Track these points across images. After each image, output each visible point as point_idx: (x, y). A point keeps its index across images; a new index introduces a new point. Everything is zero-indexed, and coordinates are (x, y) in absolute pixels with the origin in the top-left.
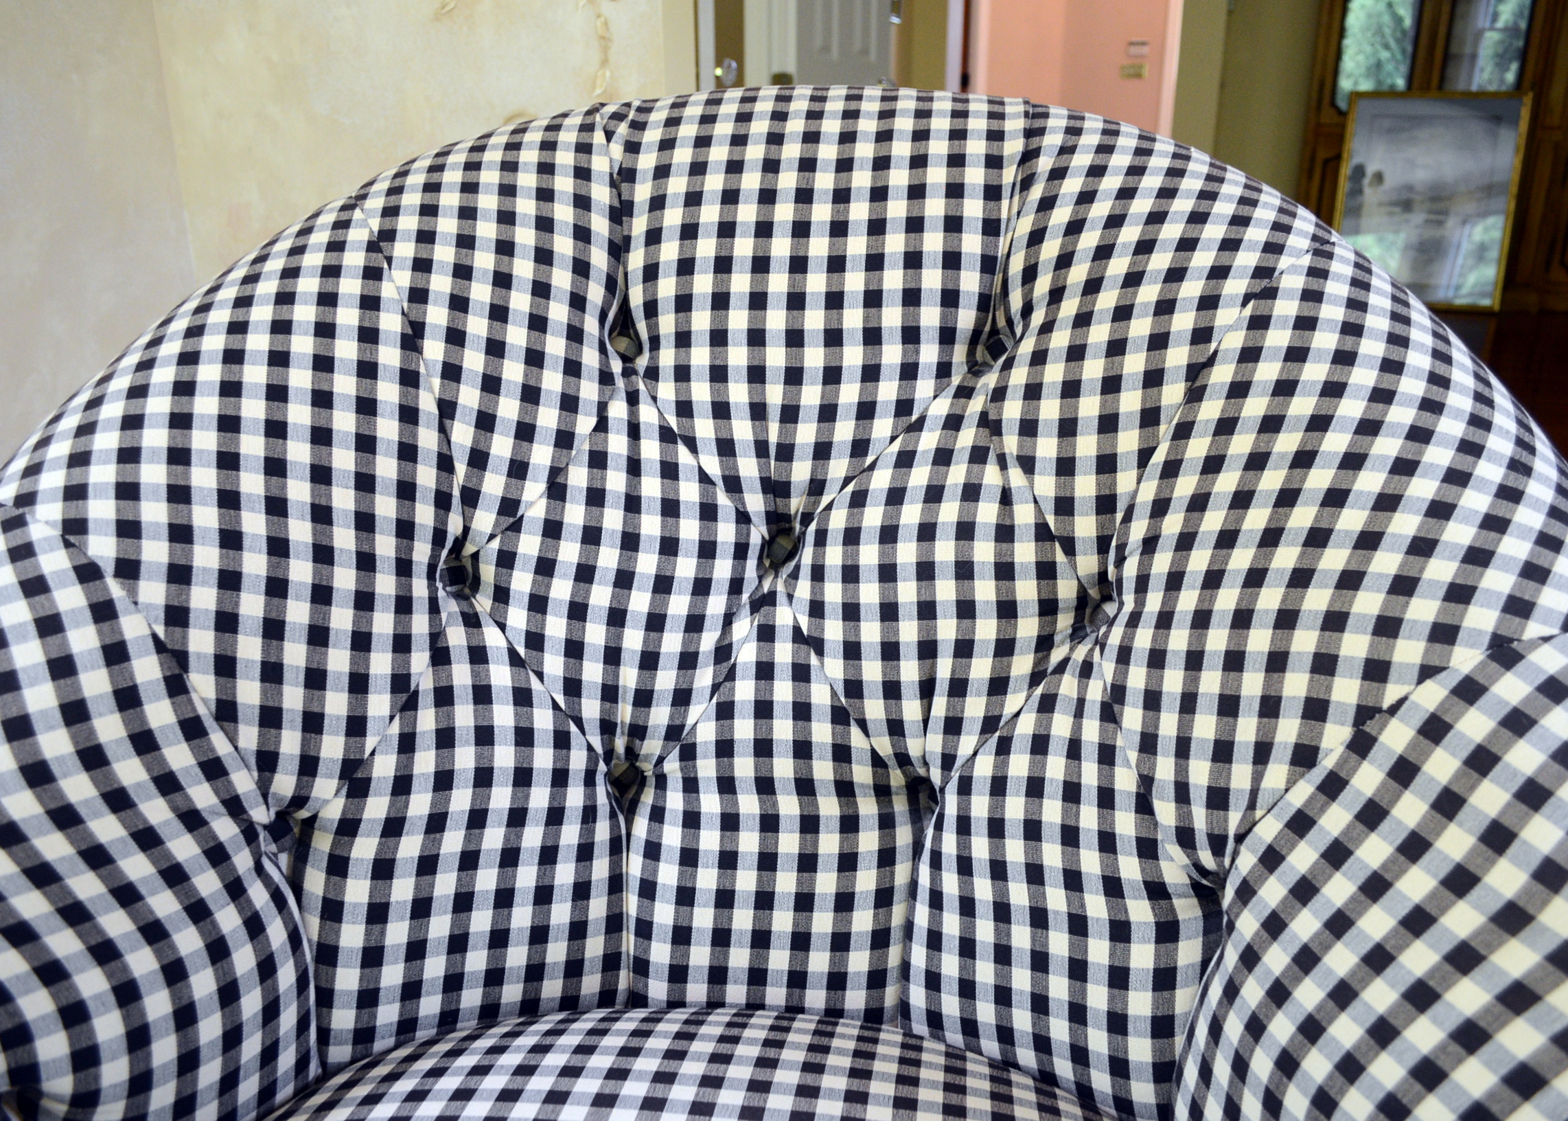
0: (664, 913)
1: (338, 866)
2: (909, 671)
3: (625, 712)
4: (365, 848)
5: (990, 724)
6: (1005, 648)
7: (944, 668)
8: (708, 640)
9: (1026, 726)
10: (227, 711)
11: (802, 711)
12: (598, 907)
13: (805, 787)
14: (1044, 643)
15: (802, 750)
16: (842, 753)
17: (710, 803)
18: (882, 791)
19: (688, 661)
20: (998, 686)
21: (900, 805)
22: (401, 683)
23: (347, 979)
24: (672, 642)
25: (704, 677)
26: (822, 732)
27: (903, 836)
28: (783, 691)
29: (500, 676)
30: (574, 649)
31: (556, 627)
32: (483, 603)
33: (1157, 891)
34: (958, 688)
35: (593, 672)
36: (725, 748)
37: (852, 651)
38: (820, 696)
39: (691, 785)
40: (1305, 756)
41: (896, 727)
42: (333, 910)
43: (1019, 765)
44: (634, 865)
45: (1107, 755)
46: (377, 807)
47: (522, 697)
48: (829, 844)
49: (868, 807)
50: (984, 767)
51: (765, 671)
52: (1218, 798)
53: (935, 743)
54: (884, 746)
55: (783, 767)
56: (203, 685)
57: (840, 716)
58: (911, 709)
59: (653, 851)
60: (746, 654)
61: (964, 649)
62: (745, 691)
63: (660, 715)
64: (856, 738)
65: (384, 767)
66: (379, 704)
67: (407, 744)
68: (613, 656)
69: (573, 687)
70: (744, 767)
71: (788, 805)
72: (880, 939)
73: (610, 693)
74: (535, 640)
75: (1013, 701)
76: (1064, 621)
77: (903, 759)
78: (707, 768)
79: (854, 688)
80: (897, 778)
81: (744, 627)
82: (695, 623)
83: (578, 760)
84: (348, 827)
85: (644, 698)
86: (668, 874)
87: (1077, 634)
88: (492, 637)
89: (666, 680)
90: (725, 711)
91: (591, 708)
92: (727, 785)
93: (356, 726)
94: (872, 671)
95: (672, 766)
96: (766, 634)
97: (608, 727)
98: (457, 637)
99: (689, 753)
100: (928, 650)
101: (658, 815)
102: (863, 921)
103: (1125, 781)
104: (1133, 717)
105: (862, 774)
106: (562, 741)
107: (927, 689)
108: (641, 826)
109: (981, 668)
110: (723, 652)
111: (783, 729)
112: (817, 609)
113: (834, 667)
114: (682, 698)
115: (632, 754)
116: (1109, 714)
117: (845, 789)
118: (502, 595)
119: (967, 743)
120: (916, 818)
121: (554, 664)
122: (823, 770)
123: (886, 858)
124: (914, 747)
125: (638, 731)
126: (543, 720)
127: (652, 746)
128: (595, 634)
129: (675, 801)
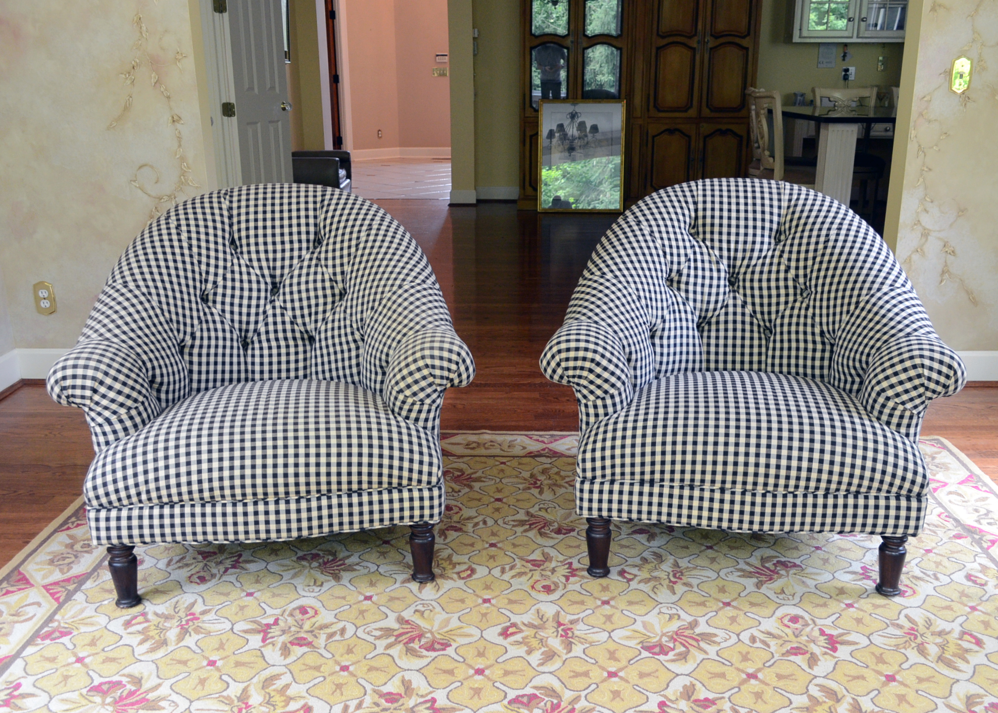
0: (257, 368)
1: (191, 354)
2: (306, 311)
3: (244, 327)
4: (196, 351)
5: (324, 319)
6: (325, 304)
7: (313, 310)
8: (261, 310)
9: (331, 318)
10: (171, 320)
11: (284, 323)
12: (243, 367)
13: (286, 339)
14: (333, 302)
15: (284, 331)
16: (293, 331)
17: (265, 345)
18: (303, 339)
19: (257, 314)
20: (324, 312)
21: (307, 342)
22: (199, 318)
23: (195, 377)
24: (253, 310)
25: (261, 318)
26: (288, 327)
27: (308, 348)
28: (279, 319)
29: (217, 318)
30: (232, 313)
31: (228, 308)
32: (210, 304)
33: (355, 341)
34: (316, 313)
35: (236, 317)
36: (267, 332)
37: (293, 309)
38: (287, 319)
39: (260, 342)
40: (372, 308)
41: (304, 324)
42: (191, 363)
43: (330, 326)
44: (249, 359)
45: (345, 319)
46: (197, 342)
47: (222, 322)
48: (292, 350)
49: (300, 342)
50: (323, 328)
51: (274, 315)
52: (362, 320)
53: (313, 326)
54: (302, 329)
55: (281, 335)
56: (167, 314)
57: (292, 323)
58: (307, 319)
59: (253, 356)
60: (270, 312)
61: (317, 305)
62: (270, 320)
63: (252, 327)
64: (296, 327)
65: (198, 334)
66: (196, 322)
67: (202, 330)
68: (240, 314)
69: (232, 321)
70: (272, 336)
71: (283, 343)
72: (305, 368)
73: (240, 322)
74: (223, 311)
75: (328, 314)
76: (337, 298)
77: (307, 332)
78: (263, 337)
79: (294, 317)
80: (306, 336)
81: (269, 307)
82: (258, 306)
83: (235, 337)
84: (192, 346)
85: (248, 323)
86: (257, 360)
87: (341, 300)
88: (214, 310)
89: (253, 319)
90: (267, 324)
91: (237, 325)
92: (268, 340)
93: (192, 326)
94: (298, 313)
95: (255, 338)
96: (274, 308)
97: (240, 330)
98: (207, 310)
99: (259, 335)
100: (309, 307)
101: (253, 349)
102: (301, 364)
103: (348, 322)
104: (348, 311)
105: (298, 335)
106: (231, 332)
107: (310, 315)
108: (250, 352)
109: (321, 309)
110: (265, 312)
111: (280, 327)
112: (285, 301)
113: (290, 313)
114: (256, 322)
115: (246, 337)
116: (345, 312)
117: (295, 339)
118: (214, 302)
119: (319, 324)
120: (311, 345)
121: (228, 316)
122: (289, 335)
123: (305, 352)
124: (309, 328)
125: (247, 331)
126: (227, 327)
127: (250, 334)
128: (236, 309)
129: (257, 345)
